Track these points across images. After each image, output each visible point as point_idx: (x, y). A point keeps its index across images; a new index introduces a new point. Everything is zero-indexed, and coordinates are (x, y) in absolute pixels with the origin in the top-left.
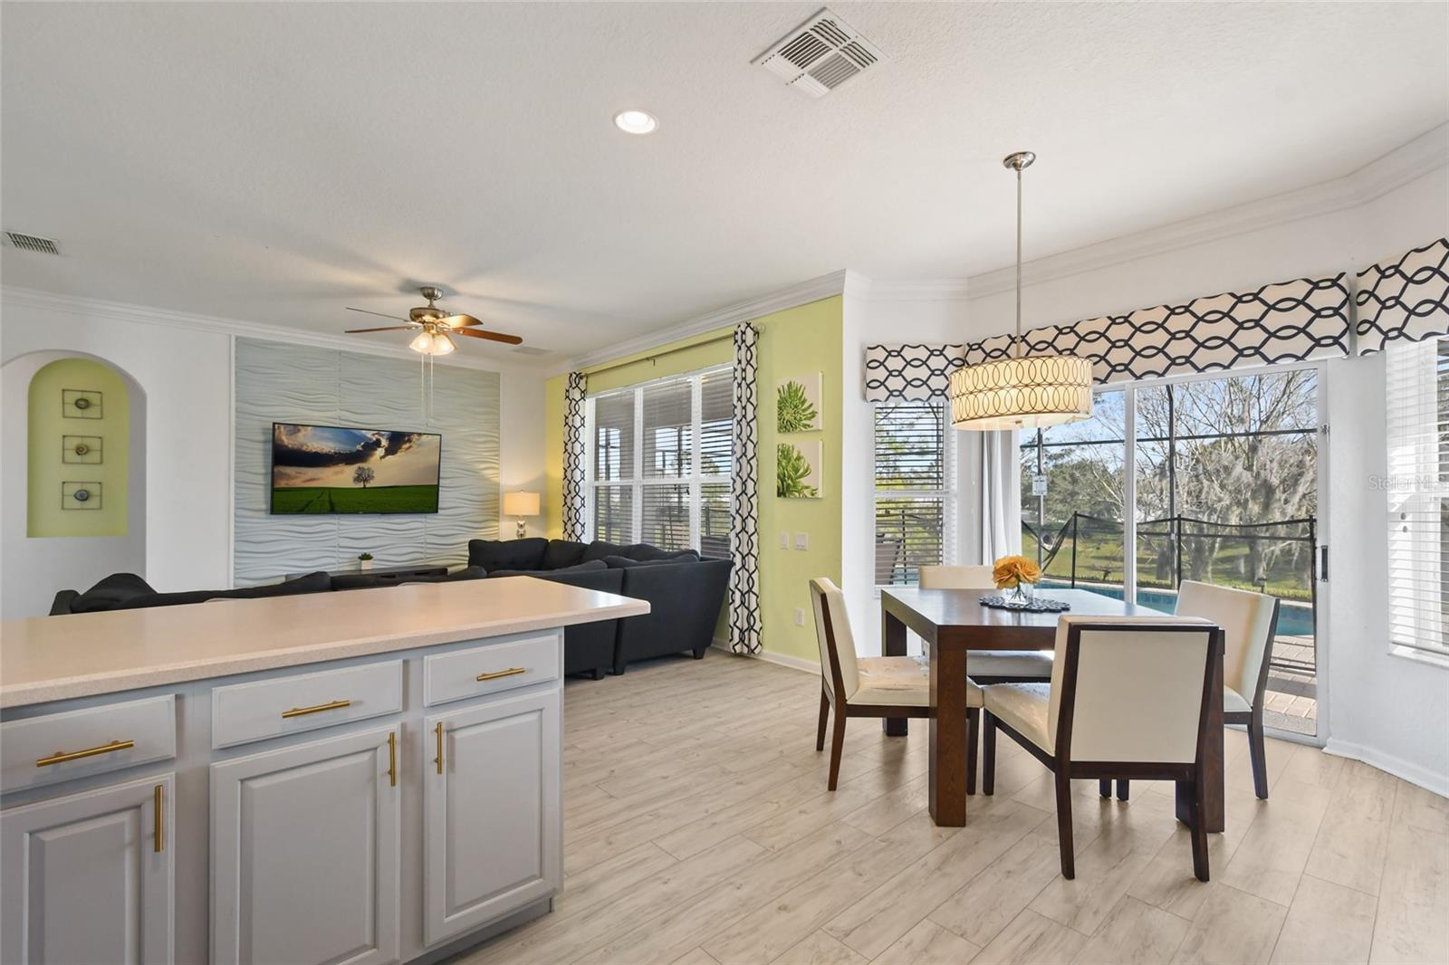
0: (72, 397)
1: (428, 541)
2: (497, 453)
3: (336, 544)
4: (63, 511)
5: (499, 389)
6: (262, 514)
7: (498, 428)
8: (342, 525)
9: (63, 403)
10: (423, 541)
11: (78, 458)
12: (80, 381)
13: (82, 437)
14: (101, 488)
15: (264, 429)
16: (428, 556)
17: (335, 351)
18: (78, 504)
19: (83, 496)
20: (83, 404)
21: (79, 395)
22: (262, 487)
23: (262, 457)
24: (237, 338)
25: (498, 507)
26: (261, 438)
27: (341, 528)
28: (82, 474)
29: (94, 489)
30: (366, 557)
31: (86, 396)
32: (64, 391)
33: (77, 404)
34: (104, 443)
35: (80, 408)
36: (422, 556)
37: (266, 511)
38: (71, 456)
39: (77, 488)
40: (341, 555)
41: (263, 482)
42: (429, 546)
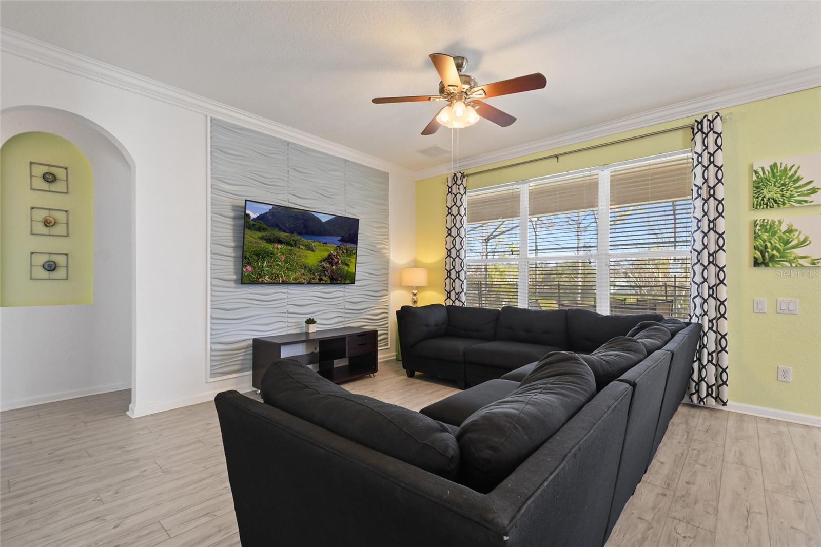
0: (39, 171)
1: (347, 307)
2: (387, 236)
3: (286, 311)
4: (31, 281)
5: (388, 185)
6: (232, 284)
7: (388, 217)
8: (290, 294)
9: (31, 176)
10: (343, 307)
11: (46, 230)
12: (48, 156)
13: (50, 209)
14: (67, 258)
15: (234, 206)
16: (346, 320)
17: (285, 141)
18: (45, 274)
19: (51, 267)
20: (50, 178)
21: (46, 169)
22: (232, 259)
23: (232, 231)
24: (212, 120)
25: (388, 280)
26: (232, 214)
27: (290, 296)
28: (51, 245)
29: (61, 260)
30: (310, 322)
31: (53, 170)
32: (31, 163)
33: (45, 177)
34: (70, 216)
35: (47, 181)
36: (342, 319)
37: (236, 281)
38: (40, 228)
39: (45, 258)
40: (290, 320)
41: (233, 255)
42: (346, 311)
